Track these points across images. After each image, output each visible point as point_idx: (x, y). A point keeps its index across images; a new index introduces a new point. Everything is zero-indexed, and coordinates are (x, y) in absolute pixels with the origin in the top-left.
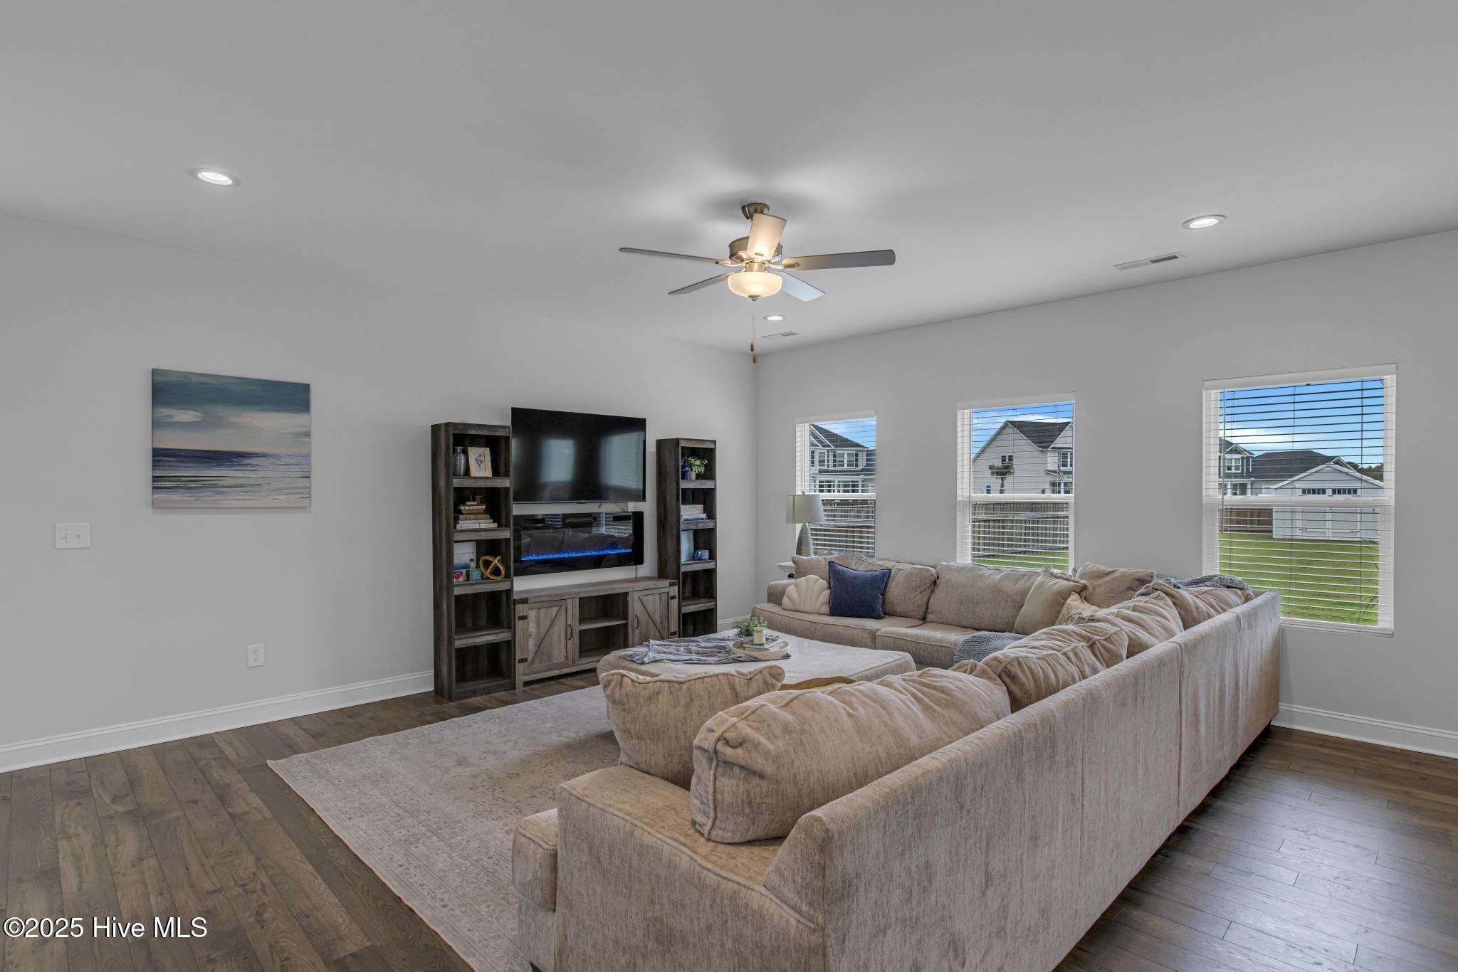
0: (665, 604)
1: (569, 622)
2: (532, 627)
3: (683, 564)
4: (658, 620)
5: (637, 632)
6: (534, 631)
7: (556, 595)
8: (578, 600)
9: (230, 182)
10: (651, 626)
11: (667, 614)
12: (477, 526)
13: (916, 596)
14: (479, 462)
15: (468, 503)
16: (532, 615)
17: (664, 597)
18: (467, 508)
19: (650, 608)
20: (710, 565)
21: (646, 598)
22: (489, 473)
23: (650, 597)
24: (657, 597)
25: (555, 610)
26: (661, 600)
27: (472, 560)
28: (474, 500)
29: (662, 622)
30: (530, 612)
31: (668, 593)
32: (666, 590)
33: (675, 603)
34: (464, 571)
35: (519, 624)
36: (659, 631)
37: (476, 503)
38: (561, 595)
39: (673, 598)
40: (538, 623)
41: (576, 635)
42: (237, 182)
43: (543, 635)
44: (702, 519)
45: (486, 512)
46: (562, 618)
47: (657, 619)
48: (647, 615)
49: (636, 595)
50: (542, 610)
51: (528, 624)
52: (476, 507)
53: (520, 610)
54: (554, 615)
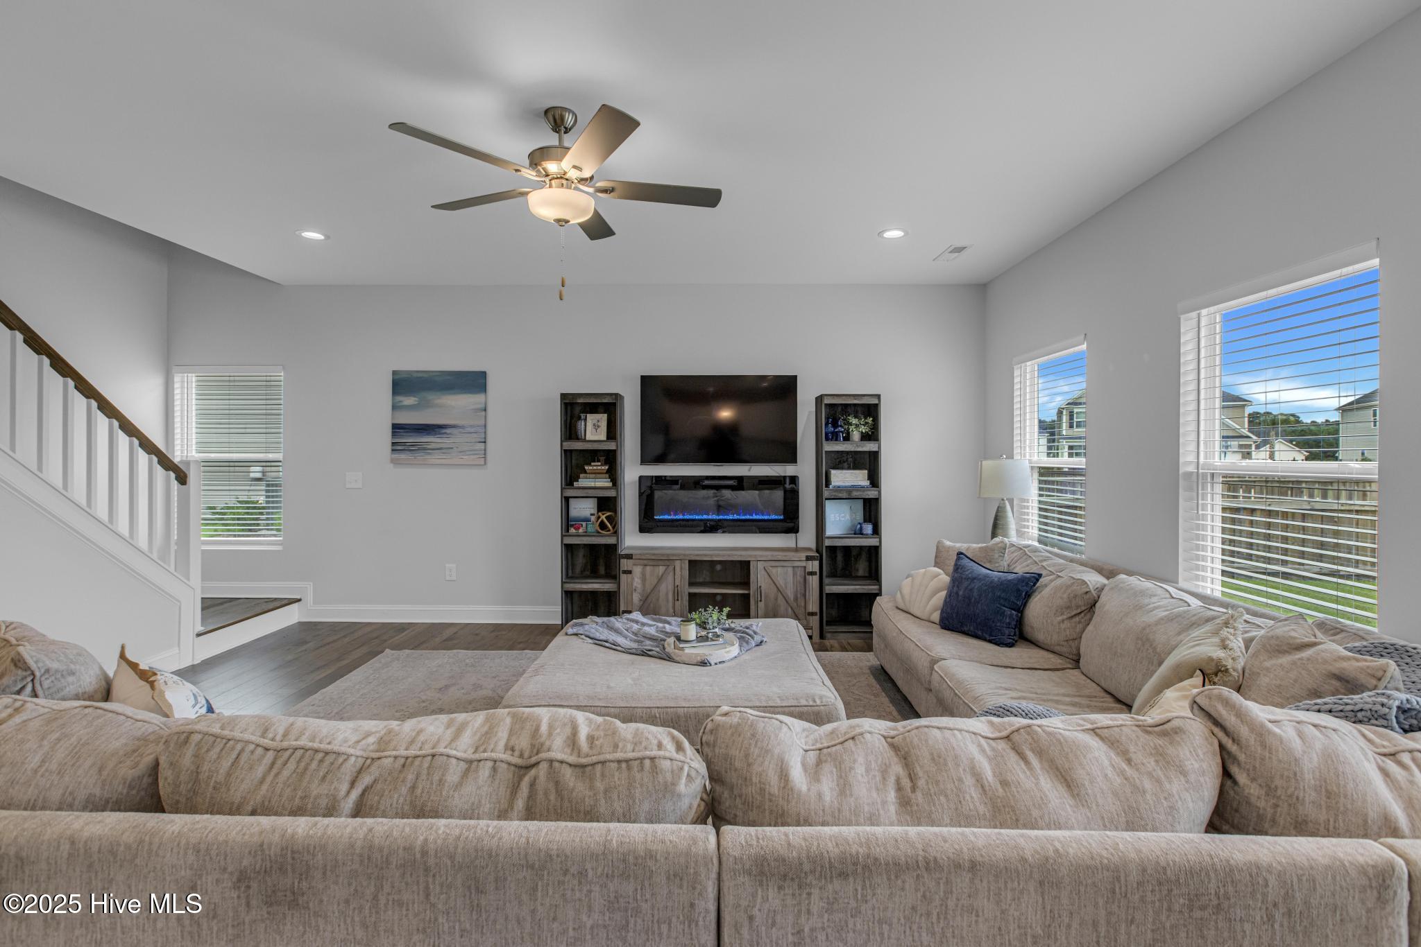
0: (799, 579)
1: (678, 583)
2: (637, 582)
3: (828, 538)
4: (791, 596)
5: (761, 605)
6: (639, 586)
7: (663, 555)
8: (687, 562)
9: (323, 237)
10: (781, 601)
11: (803, 592)
12: (592, 484)
13: (1063, 621)
14: (596, 427)
15: (593, 464)
16: (637, 570)
17: (800, 572)
18: (591, 468)
19: (781, 582)
20: (873, 542)
21: (774, 570)
22: (603, 437)
23: (779, 569)
24: (790, 570)
25: (662, 569)
26: (795, 574)
27: (592, 515)
28: (598, 461)
29: (796, 599)
30: (634, 567)
31: (805, 567)
32: (804, 564)
33: (814, 581)
34: (584, 524)
35: (623, 577)
36: (792, 608)
37: (599, 464)
38: (668, 555)
39: (812, 573)
40: (644, 579)
41: (686, 598)
42: (327, 237)
43: (649, 591)
44: (863, 487)
45: (608, 471)
46: (670, 578)
47: (790, 594)
48: (776, 589)
49: (760, 565)
50: (648, 568)
51: (633, 579)
52: (599, 468)
53: (625, 564)
54: (660, 574)
